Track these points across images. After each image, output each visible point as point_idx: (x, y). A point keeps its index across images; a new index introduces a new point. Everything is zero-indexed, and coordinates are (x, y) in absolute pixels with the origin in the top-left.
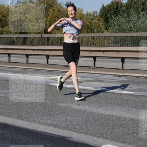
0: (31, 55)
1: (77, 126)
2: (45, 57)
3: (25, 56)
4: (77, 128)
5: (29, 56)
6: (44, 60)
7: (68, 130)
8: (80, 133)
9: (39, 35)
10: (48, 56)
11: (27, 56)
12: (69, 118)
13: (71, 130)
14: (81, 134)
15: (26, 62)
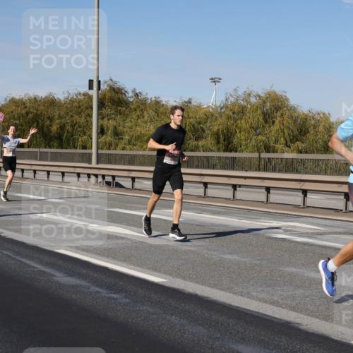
0: (240, 186)
1: (311, 305)
2: (264, 190)
3: (230, 188)
4: (311, 308)
5: (238, 189)
6: (261, 196)
7: (296, 311)
8: (317, 317)
9: (256, 155)
10: (268, 189)
11: (235, 187)
12: (299, 292)
13: (301, 312)
14: (317, 320)
15: (232, 197)
